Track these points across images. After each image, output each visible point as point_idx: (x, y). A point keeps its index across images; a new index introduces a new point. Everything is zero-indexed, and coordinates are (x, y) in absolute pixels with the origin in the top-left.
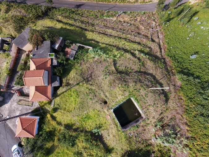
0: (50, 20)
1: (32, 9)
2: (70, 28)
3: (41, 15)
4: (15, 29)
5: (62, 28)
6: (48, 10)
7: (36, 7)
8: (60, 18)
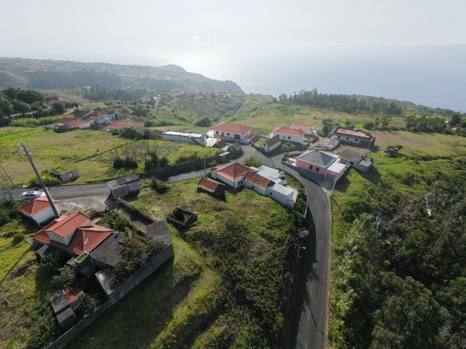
0: (210, 300)
1: (262, 276)
2: (158, 340)
3: (236, 286)
4: (205, 233)
5: (172, 317)
6: (254, 309)
7: (267, 286)
8: (216, 330)
